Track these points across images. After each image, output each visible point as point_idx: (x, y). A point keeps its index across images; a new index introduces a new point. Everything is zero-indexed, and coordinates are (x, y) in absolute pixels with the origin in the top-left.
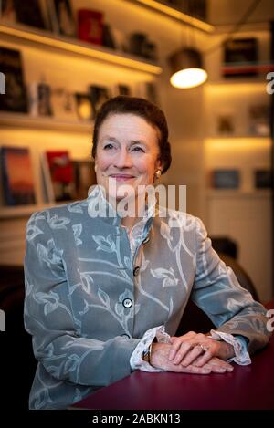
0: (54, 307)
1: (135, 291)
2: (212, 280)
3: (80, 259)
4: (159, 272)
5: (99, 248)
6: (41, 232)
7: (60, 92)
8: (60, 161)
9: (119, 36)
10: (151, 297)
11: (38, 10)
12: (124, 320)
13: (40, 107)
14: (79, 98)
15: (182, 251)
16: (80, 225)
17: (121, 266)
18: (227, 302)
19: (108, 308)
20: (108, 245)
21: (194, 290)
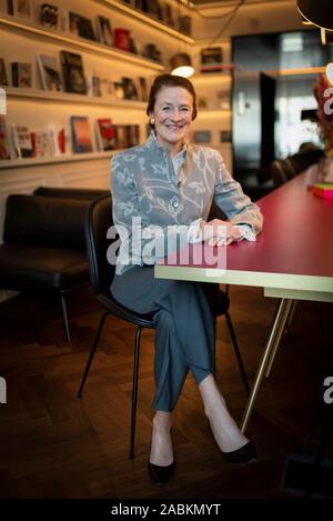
1: (179, 196)
3: (144, 179)
4: (194, 185)
5: (155, 172)
7: (105, 81)
8: (106, 125)
9: (139, 46)
10: (190, 200)
11: (91, 29)
12: (174, 216)
13: (94, 91)
14: (116, 85)
15: (208, 172)
16: (143, 158)
17: (170, 182)
19: (164, 208)
20: (161, 170)
21: (215, 196)
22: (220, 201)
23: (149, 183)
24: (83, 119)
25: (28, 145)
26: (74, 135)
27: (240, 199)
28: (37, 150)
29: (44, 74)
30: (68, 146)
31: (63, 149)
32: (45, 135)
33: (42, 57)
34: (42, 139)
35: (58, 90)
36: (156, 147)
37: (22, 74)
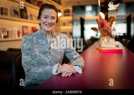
0: (29, 60)
2: (70, 50)
3: (35, 46)
5: (40, 43)
6: (25, 40)
7: (34, 16)
8: (34, 29)
10: (55, 55)
12: (48, 61)
13: (30, 18)
16: (35, 38)
17: (46, 47)
18: (73, 56)
19: (43, 58)
20: (43, 42)
21: (65, 53)
22: (67, 55)
23: (37, 48)
24: (27, 27)
25: (6, 34)
26: (23, 32)
27: (75, 54)
28: (9, 36)
29: (13, 12)
30: (21, 35)
31: (19, 36)
32: (12, 31)
33: (12, 7)
34: (11, 33)
35: (18, 17)
36: (40, 33)
37: (4, 11)
